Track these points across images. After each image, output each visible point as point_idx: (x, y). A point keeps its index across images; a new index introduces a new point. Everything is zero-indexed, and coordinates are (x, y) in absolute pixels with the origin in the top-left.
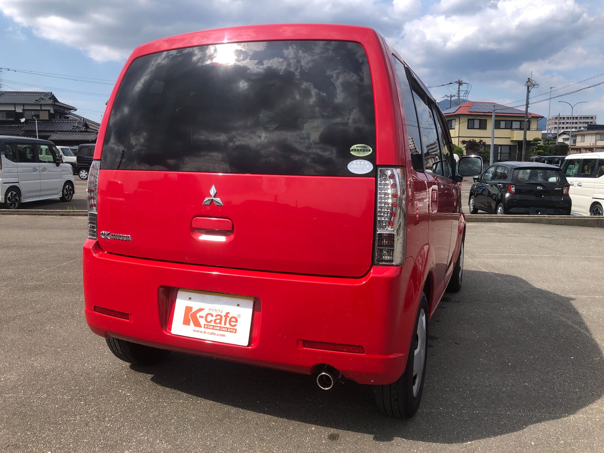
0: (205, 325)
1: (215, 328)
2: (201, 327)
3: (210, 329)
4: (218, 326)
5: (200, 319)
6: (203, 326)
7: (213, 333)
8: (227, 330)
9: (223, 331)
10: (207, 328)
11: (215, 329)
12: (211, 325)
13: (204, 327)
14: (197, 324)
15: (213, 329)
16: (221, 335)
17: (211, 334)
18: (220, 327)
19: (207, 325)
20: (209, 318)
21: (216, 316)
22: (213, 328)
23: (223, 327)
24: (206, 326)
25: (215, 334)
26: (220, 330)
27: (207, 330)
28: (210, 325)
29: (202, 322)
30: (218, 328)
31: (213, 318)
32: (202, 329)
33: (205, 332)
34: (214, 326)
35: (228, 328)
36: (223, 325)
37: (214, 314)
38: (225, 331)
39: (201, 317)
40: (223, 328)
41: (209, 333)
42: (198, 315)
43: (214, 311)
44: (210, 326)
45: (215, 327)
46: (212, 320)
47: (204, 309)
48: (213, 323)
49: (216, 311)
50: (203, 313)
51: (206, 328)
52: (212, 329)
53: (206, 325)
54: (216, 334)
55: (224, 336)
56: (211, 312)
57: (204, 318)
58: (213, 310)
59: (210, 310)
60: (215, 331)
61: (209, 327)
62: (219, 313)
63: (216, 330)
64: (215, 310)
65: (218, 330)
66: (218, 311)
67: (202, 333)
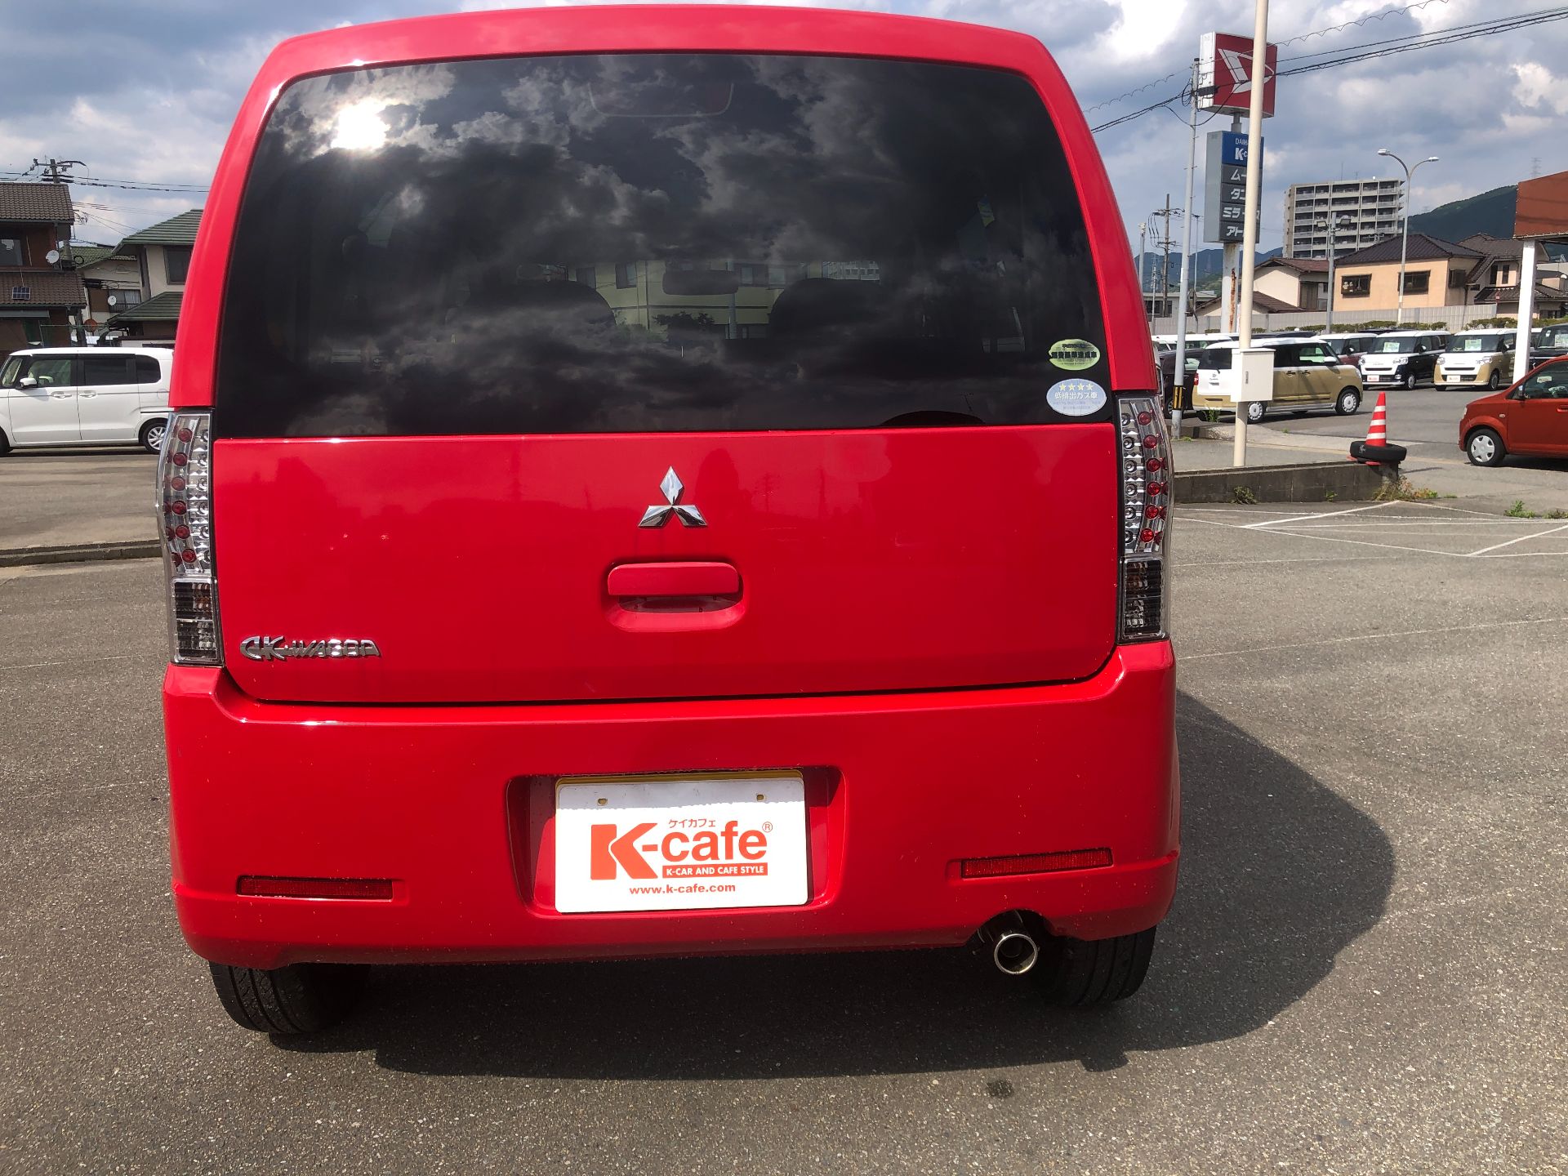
0: (665, 868)
1: (698, 871)
2: (650, 874)
3: (684, 876)
4: (706, 866)
5: (648, 857)
6: (658, 871)
7: (692, 886)
8: (739, 870)
9: (726, 875)
10: (675, 876)
11: (699, 875)
12: (687, 867)
13: (665, 875)
14: (639, 869)
15: (694, 875)
16: (721, 888)
17: (690, 890)
18: (716, 866)
19: (674, 868)
20: (676, 847)
21: (698, 837)
22: (694, 871)
23: (724, 866)
24: (669, 872)
25: (701, 889)
26: (716, 874)
27: (675, 883)
28: (682, 867)
29: (655, 860)
30: (710, 870)
31: (690, 846)
32: (660, 882)
33: (669, 890)
34: (694, 868)
35: (739, 866)
36: (722, 859)
37: (690, 833)
38: (733, 874)
39: (647, 848)
40: (726, 869)
41: (682, 890)
42: (638, 844)
43: (687, 824)
44: (684, 870)
45: (699, 869)
46: (687, 852)
47: (656, 824)
48: (690, 860)
49: (694, 823)
50: (654, 837)
51: (669, 876)
52: (689, 876)
53: (669, 867)
54: (707, 888)
55: (732, 888)
56: (678, 829)
57: (660, 848)
58: (683, 822)
59: (673, 824)
60: (700, 881)
61: (680, 872)
62: (706, 829)
63: (705, 875)
64: (692, 821)
65: (709, 875)
66: (702, 822)
67: (661, 892)
